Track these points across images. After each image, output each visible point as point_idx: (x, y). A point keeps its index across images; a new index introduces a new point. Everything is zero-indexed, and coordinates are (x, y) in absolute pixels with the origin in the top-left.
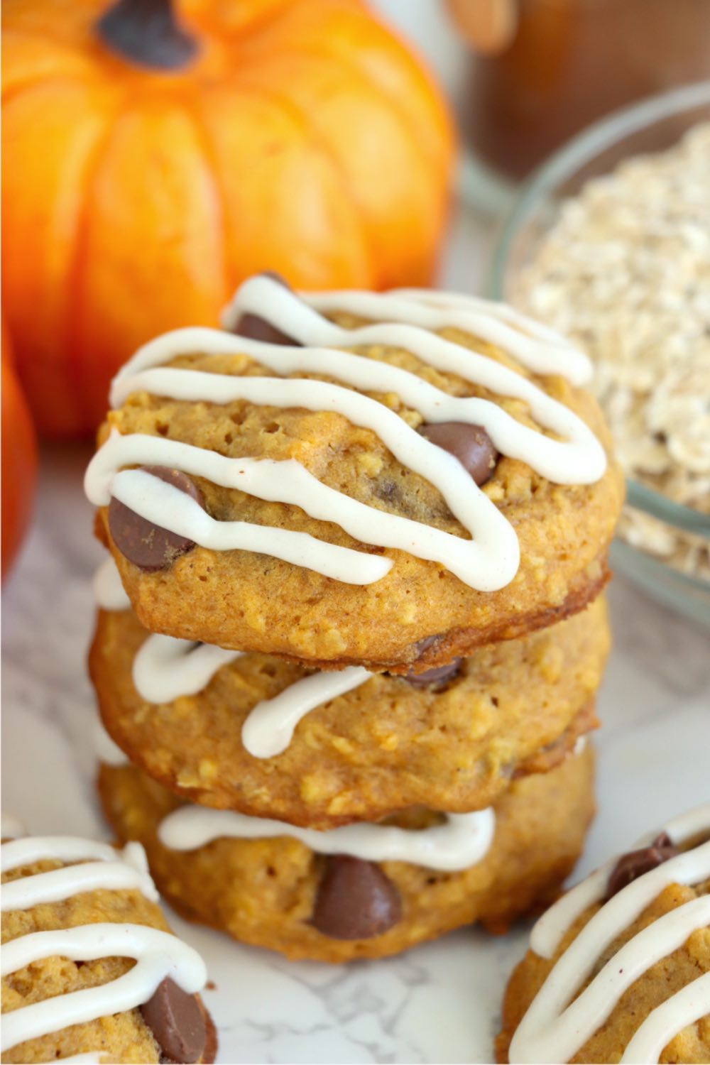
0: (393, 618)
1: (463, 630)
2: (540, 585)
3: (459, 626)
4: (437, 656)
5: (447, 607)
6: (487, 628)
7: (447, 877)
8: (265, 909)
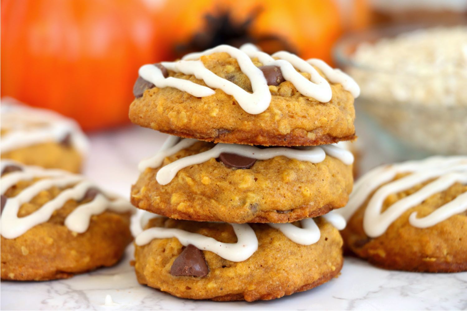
0: (207, 112)
1: (239, 131)
2: (275, 121)
3: (237, 128)
4: (225, 137)
5: (233, 117)
6: (249, 132)
7: (230, 266)
8: (156, 265)
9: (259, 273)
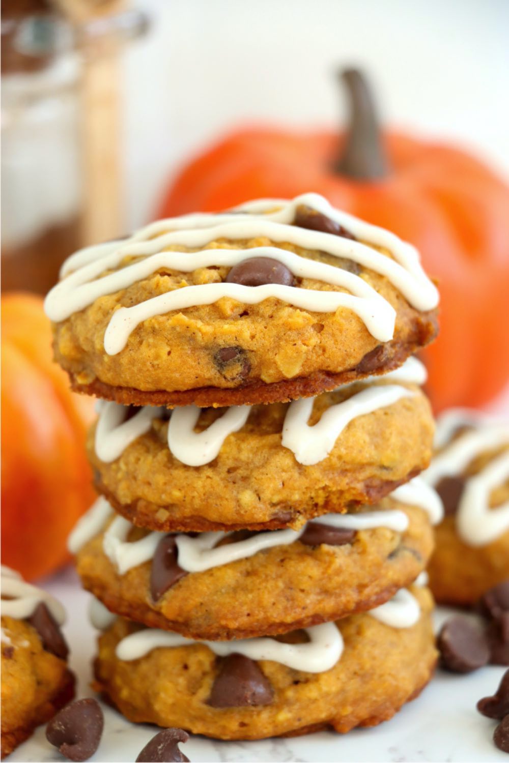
7: (307, 681)
8: (179, 692)
9: (354, 686)
